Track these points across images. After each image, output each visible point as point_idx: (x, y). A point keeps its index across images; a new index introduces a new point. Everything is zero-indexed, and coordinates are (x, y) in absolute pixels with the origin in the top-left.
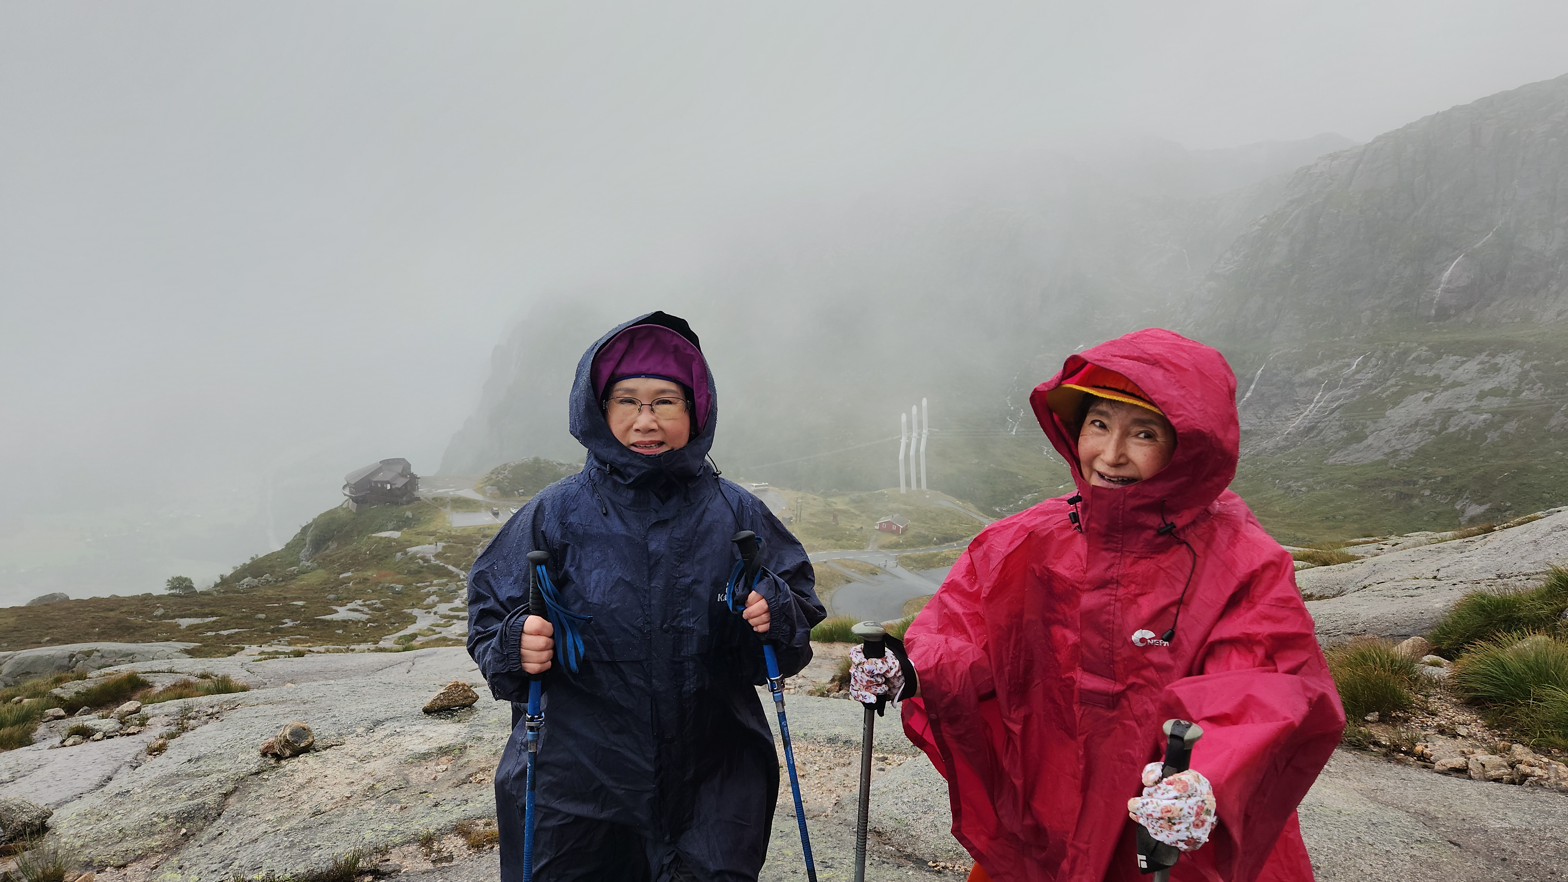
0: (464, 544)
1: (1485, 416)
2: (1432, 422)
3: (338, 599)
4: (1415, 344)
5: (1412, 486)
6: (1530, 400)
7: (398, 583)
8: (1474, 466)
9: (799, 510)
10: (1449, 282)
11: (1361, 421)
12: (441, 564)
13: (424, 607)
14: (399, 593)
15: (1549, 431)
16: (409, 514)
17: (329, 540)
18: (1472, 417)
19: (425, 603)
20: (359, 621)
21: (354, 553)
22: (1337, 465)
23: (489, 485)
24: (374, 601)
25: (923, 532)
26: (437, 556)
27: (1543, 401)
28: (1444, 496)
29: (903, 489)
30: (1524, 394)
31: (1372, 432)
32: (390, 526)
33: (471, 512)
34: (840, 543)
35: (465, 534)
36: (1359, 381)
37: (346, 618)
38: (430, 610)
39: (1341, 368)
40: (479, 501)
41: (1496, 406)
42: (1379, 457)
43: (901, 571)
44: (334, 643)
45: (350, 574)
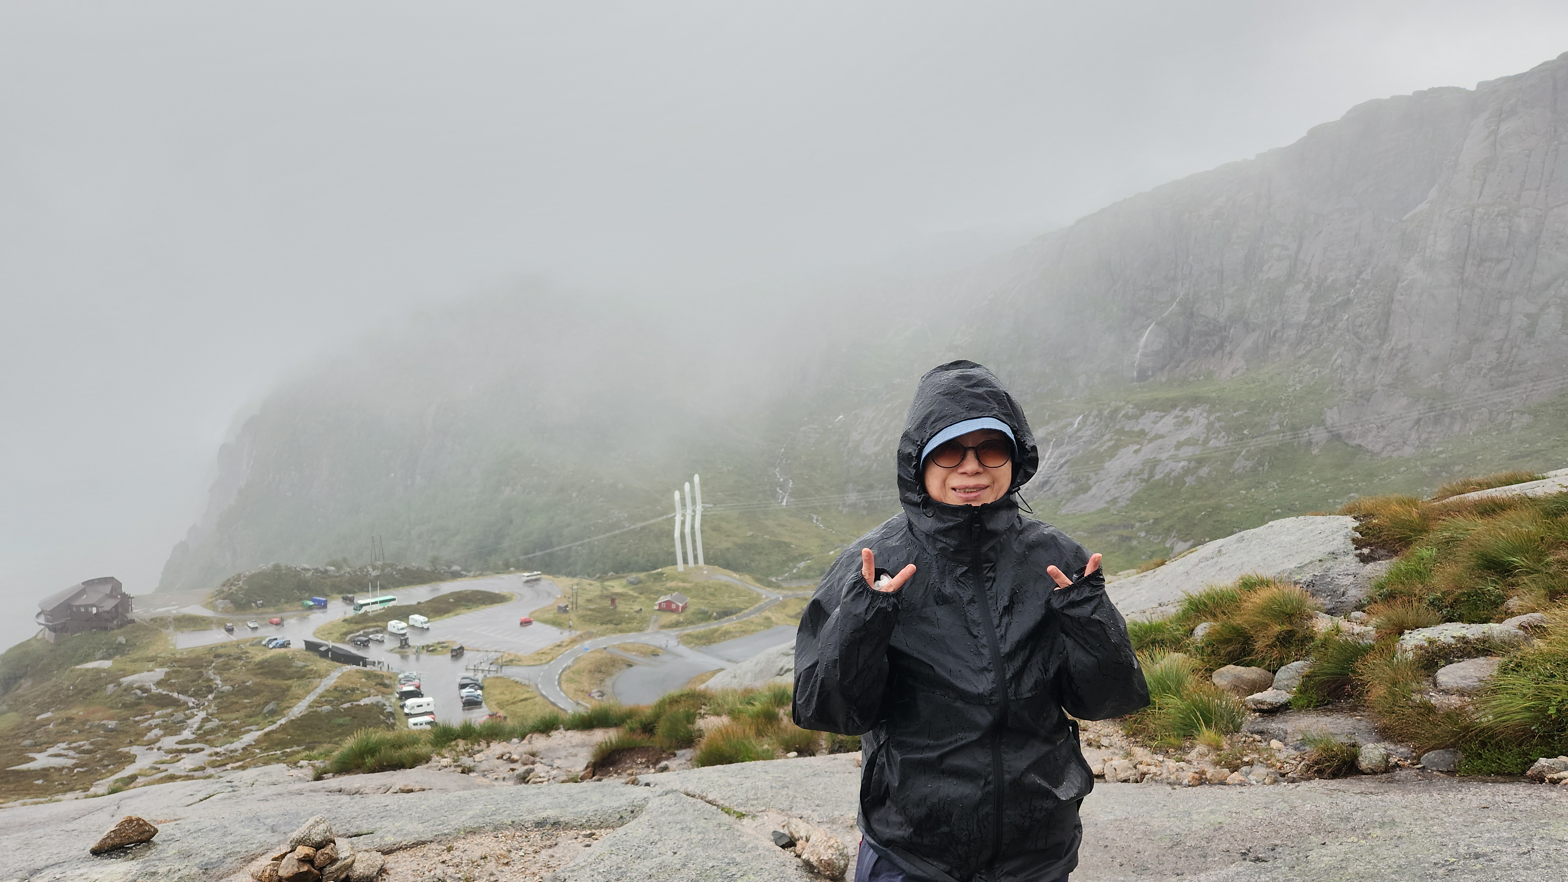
0: (192, 667)
1: (1182, 464)
2: (1142, 471)
3: (36, 745)
4: (1123, 403)
5: (1130, 529)
6: (1216, 447)
7: (111, 718)
8: (1178, 508)
9: (575, 597)
10: (1146, 347)
11: (1085, 474)
12: (164, 693)
13: (146, 743)
14: (112, 730)
15: (1233, 473)
16: (122, 639)
17: (20, 678)
18: (1172, 465)
19: (146, 738)
20: (64, 768)
21: (54, 690)
22: (1068, 515)
23: (220, 598)
24: (82, 743)
25: (703, 608)
26: (159, 684)
27: (1227, 448)
28: (1156, 536)
29: (680, 566)
30: (1212, 442)
31: (1095, 483)
32: (99, 654)
33: (199, 630)
34: (619, 627)
35: (193, 655)
36: (1081, 437)
37: (47, 766)
38: (152, 746)
39: (1065, 427)
40: (208, 618)
41: (1191, 454)
42: (1102, 505)
43: (682, 649)
44: (32, 796)
45: (49, 715)
